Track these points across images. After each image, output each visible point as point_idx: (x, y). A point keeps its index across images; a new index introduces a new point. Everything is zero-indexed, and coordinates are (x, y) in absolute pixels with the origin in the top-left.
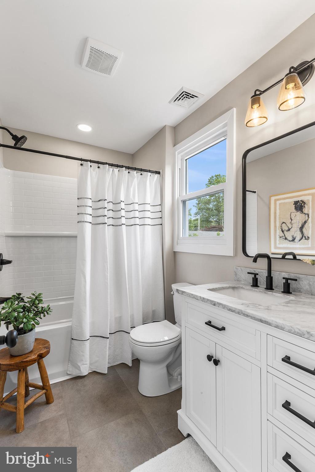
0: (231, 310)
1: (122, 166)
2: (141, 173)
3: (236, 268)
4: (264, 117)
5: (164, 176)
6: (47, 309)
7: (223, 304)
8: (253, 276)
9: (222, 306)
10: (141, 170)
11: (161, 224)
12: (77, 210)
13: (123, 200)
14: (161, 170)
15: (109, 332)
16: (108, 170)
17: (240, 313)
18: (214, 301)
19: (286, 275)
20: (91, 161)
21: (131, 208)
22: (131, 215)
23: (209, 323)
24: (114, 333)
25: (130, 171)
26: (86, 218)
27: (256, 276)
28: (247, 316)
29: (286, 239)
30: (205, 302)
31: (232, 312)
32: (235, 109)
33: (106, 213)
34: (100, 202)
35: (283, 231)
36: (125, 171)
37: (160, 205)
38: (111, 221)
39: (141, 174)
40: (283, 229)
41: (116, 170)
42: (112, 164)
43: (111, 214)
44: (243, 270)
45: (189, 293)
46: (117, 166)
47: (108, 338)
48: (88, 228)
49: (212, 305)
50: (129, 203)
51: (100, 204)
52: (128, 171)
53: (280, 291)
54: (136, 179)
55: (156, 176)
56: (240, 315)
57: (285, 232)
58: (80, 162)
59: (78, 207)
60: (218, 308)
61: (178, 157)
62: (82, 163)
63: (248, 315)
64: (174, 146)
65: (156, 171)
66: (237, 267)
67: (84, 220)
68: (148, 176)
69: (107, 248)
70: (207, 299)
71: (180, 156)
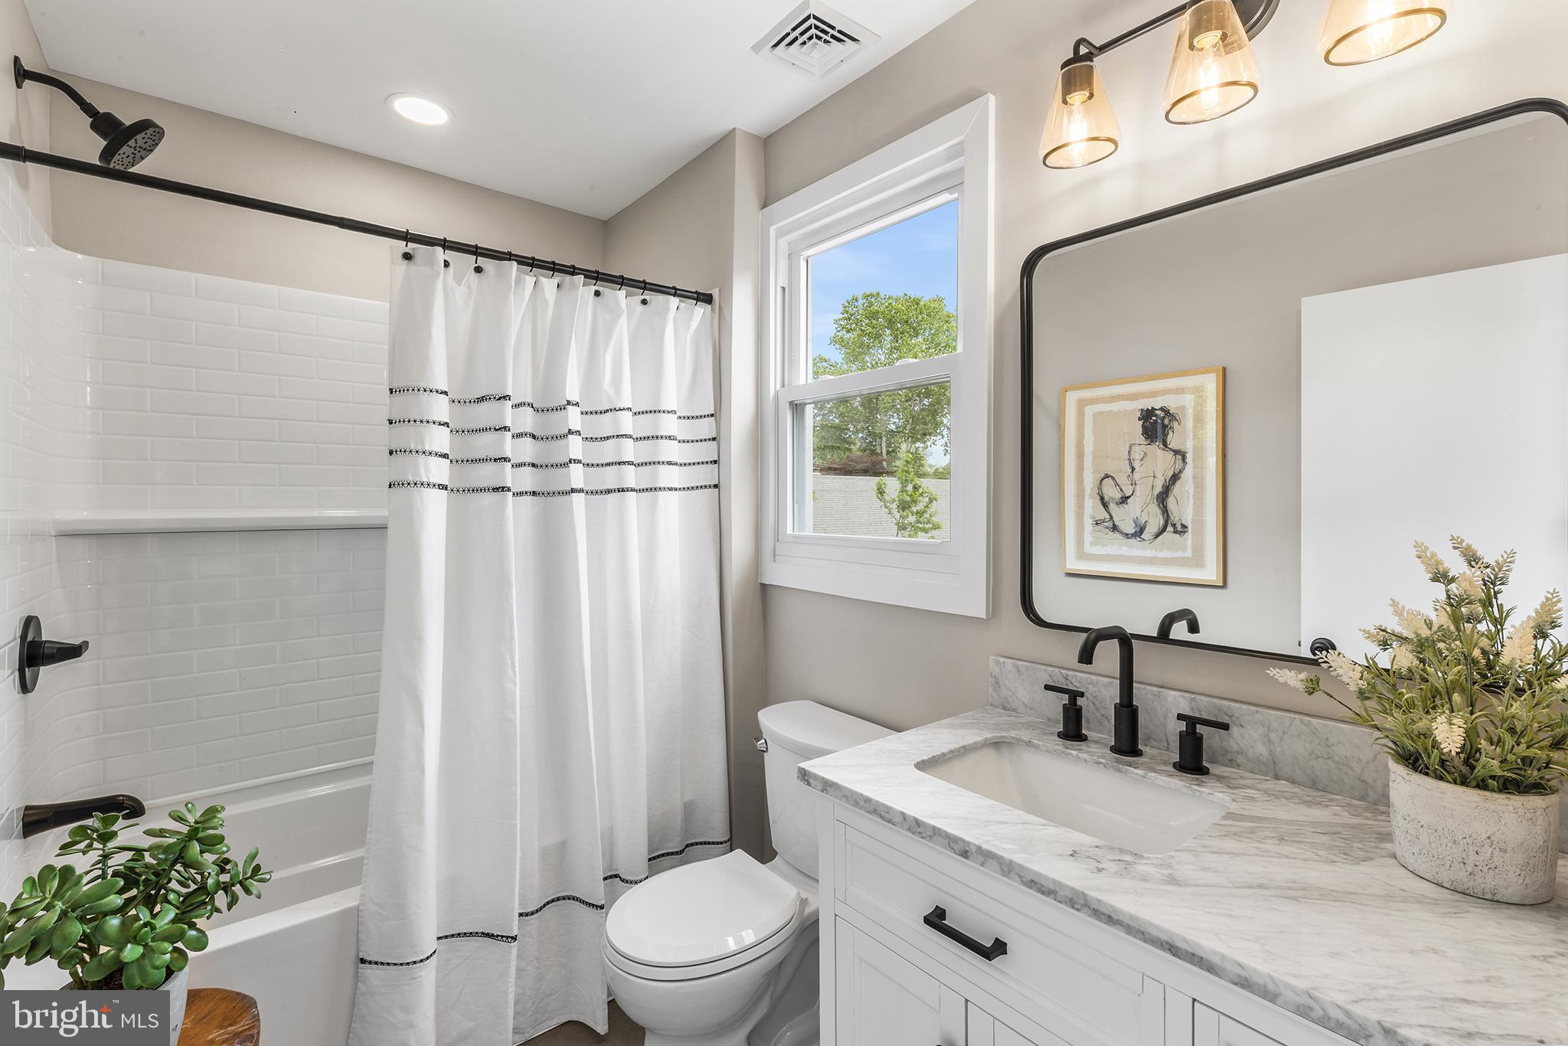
0: (1035, 884)
1: (573, 267)
2: (643, 297)
3: (998, 662)
4: (1109, 140)
5: (725, 311)
6: (245, 873)
7: (1002, 857)
8: (1065, 699)
9: (1000, 863)
10: (645, 286)
11: (716, 486)
12: (387, 437)
13: (574, 398)
14: (717, 290)
15: (517, 910)
16: (518, 280)
17: (1077, 901)
18: (962, 840)
19: (1182, 700)
20: (446, 245)
21: (605, 425)
22: (608, 451)
23: (936, 920)
24: (537, 911)
25: (601, 289)
26: (427, 469)
27: (1075, 700)
28: (1110, 919)
29: (1115, 528)
30: (922, 838)
31: (1043, 893)
32: (992, 99)
33: (508, 446)
34: (484, 405)
35: (1105, 505)
36: (582, 290)
37: (712, 415)
38: (526, 479)
39: (644, 302)
40: (1106, 499)
41: (549, 283)
42: (533, 259)
43: (527, 450)
44: (1023, 670)
45: (856, 793)
46: (553, 268)
47: (514, 938)
48: (434, 508)
49: (954, 855)
50: (598, 409)
51: (484, 414)
52: (594, 288)
53: (1165, 763)
54: (624, 319)
55: (700, 310)
56: (1078, 910)
57: (1112, 507)
58: (400, 246)
59: (391, 423)
60: (981, 868)
61: (778, 247)
62: (407, 250)
63: (1114, 916)
64: (764, 205)
65: (696, 292)
66: (1002, 660)
67: (418, 479)
68: (668, 309)
69: (510, 585)
70: (934, 828)
71: (784, 242)
